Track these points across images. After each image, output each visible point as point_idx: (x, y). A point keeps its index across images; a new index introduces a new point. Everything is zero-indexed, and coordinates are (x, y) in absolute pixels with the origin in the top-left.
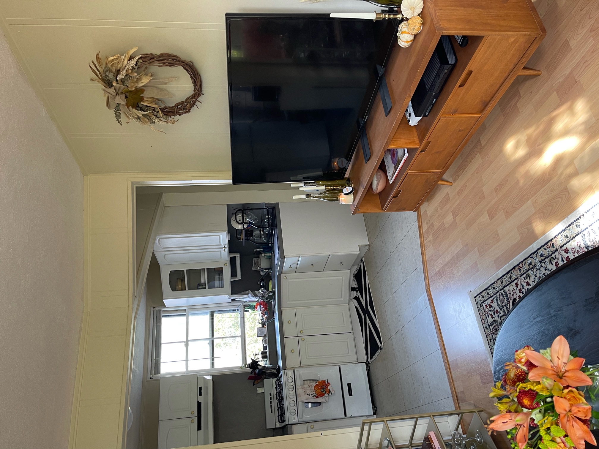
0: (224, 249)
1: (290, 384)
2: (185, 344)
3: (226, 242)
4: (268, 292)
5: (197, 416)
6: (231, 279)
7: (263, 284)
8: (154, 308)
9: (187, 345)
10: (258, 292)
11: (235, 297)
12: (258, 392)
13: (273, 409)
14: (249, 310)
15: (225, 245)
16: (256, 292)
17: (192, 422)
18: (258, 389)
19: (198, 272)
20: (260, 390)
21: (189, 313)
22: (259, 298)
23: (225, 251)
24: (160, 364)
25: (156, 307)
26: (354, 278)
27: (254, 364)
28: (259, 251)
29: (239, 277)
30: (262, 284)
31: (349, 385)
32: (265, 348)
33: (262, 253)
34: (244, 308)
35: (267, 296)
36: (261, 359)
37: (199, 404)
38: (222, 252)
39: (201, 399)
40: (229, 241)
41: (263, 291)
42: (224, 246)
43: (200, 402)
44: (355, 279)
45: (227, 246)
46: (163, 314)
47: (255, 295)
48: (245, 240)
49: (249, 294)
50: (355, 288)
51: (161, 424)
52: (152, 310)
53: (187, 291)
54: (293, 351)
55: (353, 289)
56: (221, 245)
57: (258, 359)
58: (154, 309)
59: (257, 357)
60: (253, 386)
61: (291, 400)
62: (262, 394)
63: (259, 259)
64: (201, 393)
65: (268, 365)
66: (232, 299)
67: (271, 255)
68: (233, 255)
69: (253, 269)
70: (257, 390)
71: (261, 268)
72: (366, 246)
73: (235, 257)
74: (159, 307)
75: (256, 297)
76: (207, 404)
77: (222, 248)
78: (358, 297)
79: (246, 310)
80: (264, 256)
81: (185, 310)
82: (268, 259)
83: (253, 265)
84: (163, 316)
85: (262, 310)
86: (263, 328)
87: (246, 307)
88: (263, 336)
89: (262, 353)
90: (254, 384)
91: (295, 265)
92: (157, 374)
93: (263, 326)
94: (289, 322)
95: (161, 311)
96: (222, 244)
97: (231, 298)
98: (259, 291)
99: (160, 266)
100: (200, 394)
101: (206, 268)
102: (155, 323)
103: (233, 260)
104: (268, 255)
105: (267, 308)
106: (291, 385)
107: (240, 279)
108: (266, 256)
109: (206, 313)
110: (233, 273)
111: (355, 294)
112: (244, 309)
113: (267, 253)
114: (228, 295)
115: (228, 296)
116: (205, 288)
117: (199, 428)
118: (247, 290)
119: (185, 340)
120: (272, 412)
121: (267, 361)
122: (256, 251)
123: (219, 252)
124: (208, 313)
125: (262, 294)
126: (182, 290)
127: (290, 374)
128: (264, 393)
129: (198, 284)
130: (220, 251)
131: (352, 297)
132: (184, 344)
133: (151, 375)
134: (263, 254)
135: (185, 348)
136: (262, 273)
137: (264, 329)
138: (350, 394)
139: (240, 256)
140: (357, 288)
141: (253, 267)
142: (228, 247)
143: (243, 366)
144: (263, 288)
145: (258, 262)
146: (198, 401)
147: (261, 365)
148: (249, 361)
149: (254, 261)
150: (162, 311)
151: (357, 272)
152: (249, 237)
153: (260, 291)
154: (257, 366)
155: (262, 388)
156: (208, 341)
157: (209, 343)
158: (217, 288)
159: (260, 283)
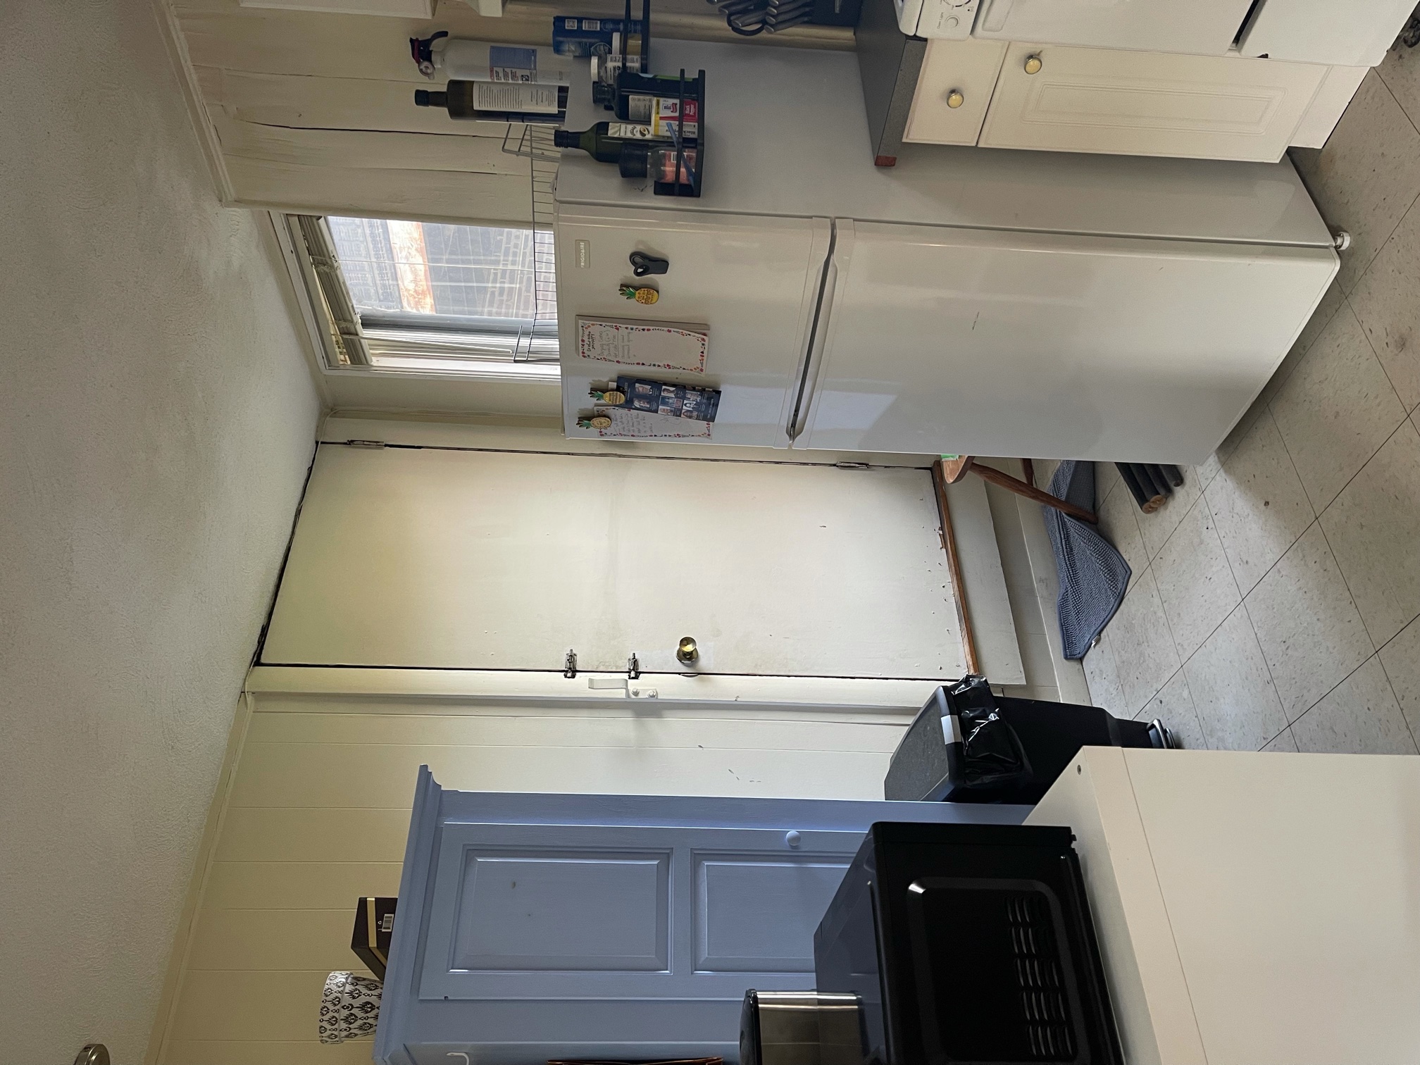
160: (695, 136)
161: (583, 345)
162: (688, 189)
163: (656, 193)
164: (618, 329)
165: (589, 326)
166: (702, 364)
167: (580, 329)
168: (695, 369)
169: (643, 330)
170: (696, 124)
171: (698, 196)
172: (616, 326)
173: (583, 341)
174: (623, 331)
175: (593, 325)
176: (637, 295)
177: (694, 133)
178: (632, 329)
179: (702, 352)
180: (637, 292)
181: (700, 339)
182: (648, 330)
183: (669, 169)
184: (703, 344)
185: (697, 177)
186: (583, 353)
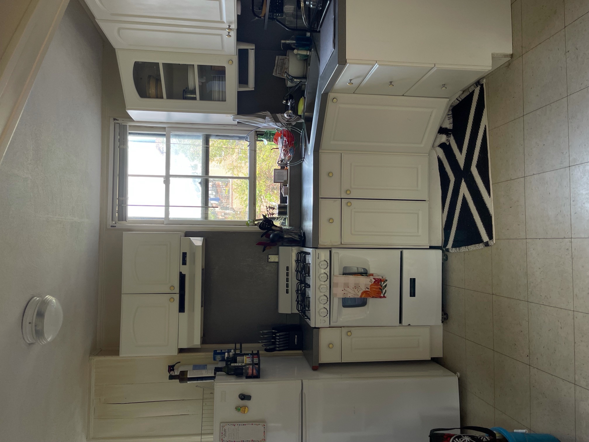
0: (229, 33)
1: (323, 271)
2: (164, 180)
3: (234, 18)
4: (297, 117)
5: (178, 292)
6: (239, 87)
7: (291, 104)
8: (115, 119)
9: (167, 182)
10: (282, 116)
11: (243, 119)
12: (269, 261)
13: (290, 288)
14: (265, 140)
15: (231, 23)
16: (279, 115)
17: (172, 299)
18: (270, 256)
19: (184, 69)
20: (273, 258)
21: (171, 134)
22: (281, 125)
23: (230, 36)
24: (126, 207)
25: (117, 119)
26: (451, 113)
27: (267, 223)
28: (289, 44)
29: (251, 86)
30: (289, 104)
31: (413, 282)
32: (283, 200)
33: (294, 49)
34: (256, 136)
35: (294, 123)
36: (276, 216)
37: (182, 277)
38: (226, 37)
39: (185, 270)
40: (238, 16)
41: (290, 116)
42: (229, 26)
43: (183, 273)
44: (451, 116)
45: (234, 26)
46: (129, 130)
47: (276, 120)
48: (269, 18)
49: (266, 118)
50: (446, 129)
51: (124, 298)
52: (112, 123)
53: (165, 101)
54: (331, 220)
55: (442, 131)
56: (223, 22)
57: (273, 214)
58: (114, 121)
59: (271, 211)
60: (263, 252)
61: (322, 294)
62: (275, 264)
63: (286, 58)
64: (186, 261)
65: (287, 227)
66: (238, 122)
67: (308, 54)
68: (244, 46)
69: (273, 74)
70: (268, 258)
71: (290, 76)
72: (506, 56)
73: (248, 49)
74: (123, 119)
75: (277, 124)
76: (193, 277)
77: (224, 29)
78: (448, 144)
79: (259, 139)
80: (297, 55)
81: (165, 128)
82: (302, 60)
83: (275, 68)
84: (130, 133)
85: (284, 146)
86: (282, 171)
87: (260, 134)
88: (283, 182)
89: (280, 207)
90: (264, 250)
91: (360, 80)
92: (122, 221)
93: (283, 168)
94: (330, 174)
95: (126, 125)
96: (225, 19)
97: (237, 120)
98: (282, 114)
99: (116, 50)
100: (184, 263)
101: (196, 64)
102: (117, 144)
103: (243, 55)
104: (304, 53)
105: (293, 142)
106: (325, 273)
107: (253, 89)
108: (299, 54)
109: (197, 137)
110: (243, 79)
111: (443, 138)
112: (256, 138)
113: (301, 50)
114: (232, 115)
115: (232, 117)
116: (195, 99)
117: (182, 309)
118: (265, 111)
119: (164, 173)
120: (287, 292)
121: (285, 219)
122: (284, 44)
123: (220, 37)
124: (201, 136)
125: (287, 120)
126: (157, 97)
127: (324, 255)
128: (278, 262)
129: (184, 90)
130: (221, 35)
131: (438, 143)
132: (162, 179)
133: (112, 220)
134: (295, 51)
135: (164, 186)
136: (289, 84)
137: (285, 172)
138: (413, 294)
139: (256, 49)
140: (450, 130)
141: (274, 70)
142: (236, 28)
143: (251, 222)
144: (290, 111)
145: (283, 64)
146: (181, 273)
147: (276, 226)
148: (259, 216)
149: (276, 61)
150: (128, 126)
151: (458, 102)
152: (276, 13)
153: (285, 115)
154: (271, 227)
155: (275, 256)
156: (199, 180)
157: (200, 183)
158: (215, 101)
159: (287, 103)
160: (257, 362)
161: (222, 435)
162: (257, 376)
163: (246, 378)
164: (234, 426)
165: (224, 426)
166: (264, 437)
167: (221, 427)
168: (262, 440)
169: (243, 425)
170: (258, 358)
171: (259, 378)
172: (234, 424)
173: (222, 433)
174: (236, 426)
175: (226, 425)
176: (241, 410)
177: (257, 361)
178: (239, 425)
179: (264, 431)
180: (241, 408)
181: (263, 425)
182: (245, 425)
183: (250, 371)
184: (264, 427)
185: (259, 371)
186: (222, 439)
